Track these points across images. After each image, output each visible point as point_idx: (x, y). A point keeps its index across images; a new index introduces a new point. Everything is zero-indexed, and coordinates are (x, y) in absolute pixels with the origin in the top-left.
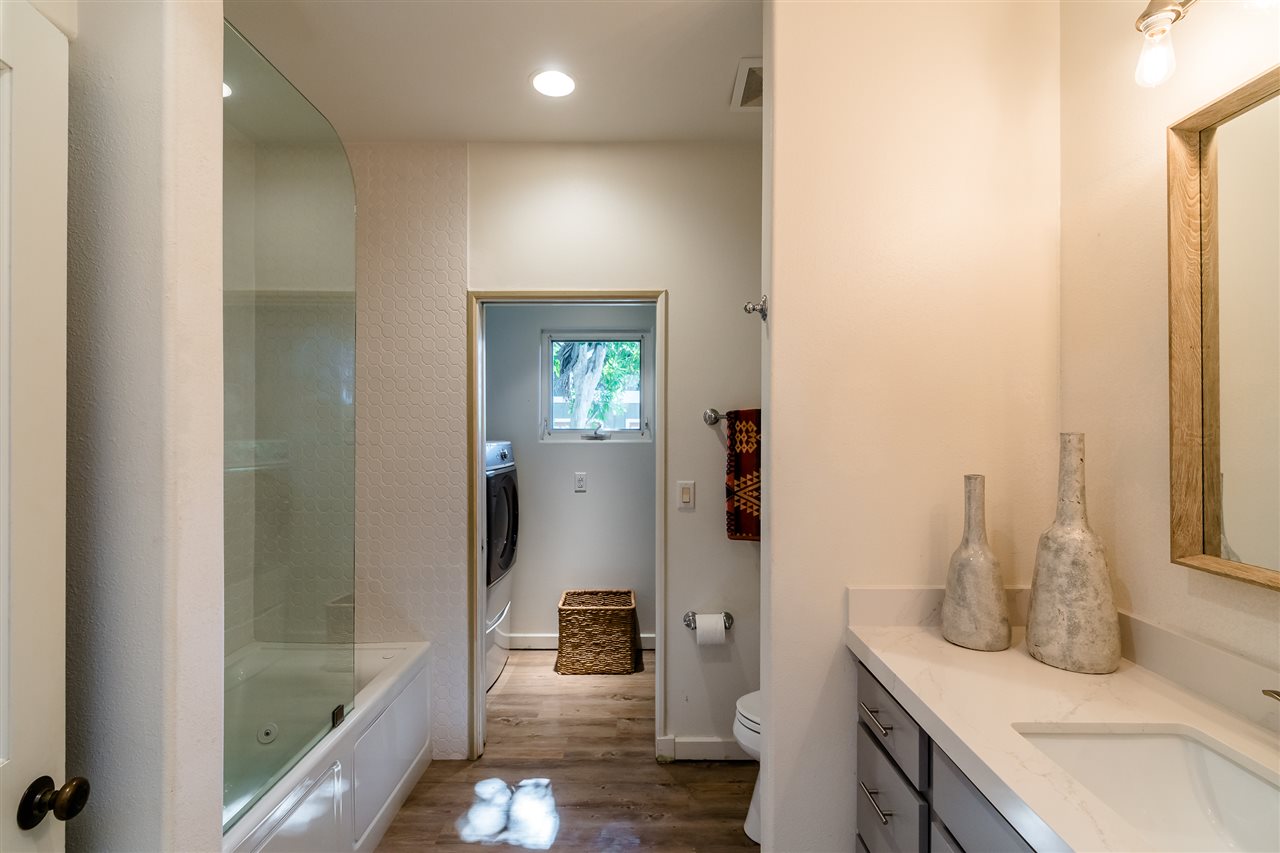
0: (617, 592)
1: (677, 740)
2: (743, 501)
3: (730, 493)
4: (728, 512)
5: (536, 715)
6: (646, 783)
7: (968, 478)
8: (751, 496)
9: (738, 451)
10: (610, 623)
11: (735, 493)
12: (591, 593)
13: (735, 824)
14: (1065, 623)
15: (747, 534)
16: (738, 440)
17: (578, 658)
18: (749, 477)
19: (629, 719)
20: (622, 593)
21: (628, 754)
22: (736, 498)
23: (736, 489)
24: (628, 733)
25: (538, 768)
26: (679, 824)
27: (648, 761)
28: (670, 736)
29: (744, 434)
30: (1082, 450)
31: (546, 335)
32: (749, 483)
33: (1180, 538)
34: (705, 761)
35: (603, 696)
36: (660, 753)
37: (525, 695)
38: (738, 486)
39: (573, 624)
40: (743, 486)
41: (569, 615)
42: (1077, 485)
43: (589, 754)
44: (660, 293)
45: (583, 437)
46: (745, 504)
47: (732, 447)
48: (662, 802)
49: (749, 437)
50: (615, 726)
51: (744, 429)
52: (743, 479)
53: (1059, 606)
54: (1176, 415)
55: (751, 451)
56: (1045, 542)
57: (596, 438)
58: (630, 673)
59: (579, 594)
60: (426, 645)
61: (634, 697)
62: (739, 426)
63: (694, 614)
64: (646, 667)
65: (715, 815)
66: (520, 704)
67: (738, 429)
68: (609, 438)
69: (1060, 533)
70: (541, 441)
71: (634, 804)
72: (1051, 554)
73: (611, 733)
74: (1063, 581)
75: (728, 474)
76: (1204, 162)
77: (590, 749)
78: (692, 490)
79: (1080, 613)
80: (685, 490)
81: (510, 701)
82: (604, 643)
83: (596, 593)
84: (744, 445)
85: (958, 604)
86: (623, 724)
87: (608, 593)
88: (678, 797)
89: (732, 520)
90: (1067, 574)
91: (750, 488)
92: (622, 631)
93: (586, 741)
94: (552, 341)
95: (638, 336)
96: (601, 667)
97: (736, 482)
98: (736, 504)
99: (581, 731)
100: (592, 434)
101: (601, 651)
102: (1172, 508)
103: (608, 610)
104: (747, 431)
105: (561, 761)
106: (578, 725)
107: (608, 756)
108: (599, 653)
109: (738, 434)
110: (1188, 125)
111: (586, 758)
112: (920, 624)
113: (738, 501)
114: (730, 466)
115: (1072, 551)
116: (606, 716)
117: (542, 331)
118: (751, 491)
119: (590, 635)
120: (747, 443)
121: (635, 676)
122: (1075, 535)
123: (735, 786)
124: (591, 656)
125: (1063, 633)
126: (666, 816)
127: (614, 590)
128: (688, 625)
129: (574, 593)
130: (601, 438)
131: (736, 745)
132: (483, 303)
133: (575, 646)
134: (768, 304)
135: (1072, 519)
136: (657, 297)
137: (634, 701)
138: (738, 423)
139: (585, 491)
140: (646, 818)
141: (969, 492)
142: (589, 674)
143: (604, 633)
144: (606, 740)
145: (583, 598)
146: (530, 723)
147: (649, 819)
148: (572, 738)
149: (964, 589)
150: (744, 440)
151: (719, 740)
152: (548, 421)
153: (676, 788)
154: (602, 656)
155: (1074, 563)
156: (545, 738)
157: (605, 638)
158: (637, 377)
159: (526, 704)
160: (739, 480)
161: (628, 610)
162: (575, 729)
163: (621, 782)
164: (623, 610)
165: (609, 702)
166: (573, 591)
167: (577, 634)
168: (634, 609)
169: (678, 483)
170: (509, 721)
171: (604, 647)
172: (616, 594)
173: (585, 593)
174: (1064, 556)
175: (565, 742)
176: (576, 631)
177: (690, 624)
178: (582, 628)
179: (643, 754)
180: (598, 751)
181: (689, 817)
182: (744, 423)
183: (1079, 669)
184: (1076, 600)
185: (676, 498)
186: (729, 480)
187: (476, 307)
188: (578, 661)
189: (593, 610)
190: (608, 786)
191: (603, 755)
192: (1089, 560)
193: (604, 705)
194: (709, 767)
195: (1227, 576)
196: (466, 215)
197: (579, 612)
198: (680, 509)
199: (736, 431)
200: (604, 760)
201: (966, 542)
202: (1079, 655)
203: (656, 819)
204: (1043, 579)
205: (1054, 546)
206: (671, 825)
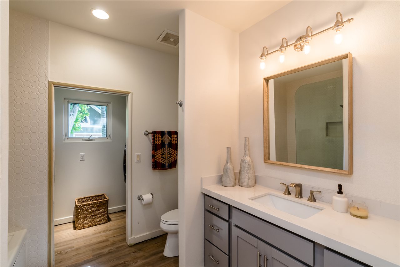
0: (98, 195)
1: (136, 237)
2: (157, 158)
3: (153, 156)
4: (152, 162)
5: (74, 247)
6: (128, 254)
7: (228, 148)
8: (160, 157)
9: (156, 143)
10: (99, 206)
11: (155, 156)
12: (87, 198)
13: (161, 255)
14: (247, 178)
15: (159, 168)
16: (156, 140)
17: (86, 222)
18: (159, 151)
19: (113, 237)
20: (100, 195)
21: (117, 248)
22: (155, 157)
23: (155, 155)
24: (115, 241)
25: (83, 264)
26: (144, 261)
27: (125, 247)
28: (133, 237)
29: (158, 138)
30: (249, 141)
31: (66, 101)
32: (159, 153)
33: (265, 158)
34: (145, 241)
35: (100, 233)
36: (130, 243)
37: (64, 242)
38: (156, 154)
39: (83, 210)
40: (157, 154)
41: (82, 207)
42: (248, 148)
43: (103, 253)
44: (130, 92)
45: (83, 140)
46: (158, 159)
47: (154, 142)
48: (136, 257)
49: (159, 139)
50: (108, 241)
51: (157, 137)
52: (157, 152)
53: (246, 174)
54: (265, 134)
55: (159, 143)
56: (242, 161)
57: (89, 140)
58: (107, 223)
59: (82, 199)
60: (25, 231)
61: (112, 230)
62: (156, 136)
63: (141, 196)
64: (111, 219)
65: (154, 254)
66: (64, 246)
67: (156, 137)
68: (94, 140)
69: (245, 159)
70: (64, 142)
71: (126, 262)
72: (244, 163)
73: (109, 243)
74: (246, 169)
75: (152, 150)
76: (268, 86)
77: (102, 251)
78: (140, 156)
79: (249, 175)
80: (138, 156)
81: (58, 246)
82: (96, 214)
83: (89, 197)
84: (158, 141)
85: (227, 177)
86: (111, 239)
87: (94, 196)
88: (141, 254)
89: (154, 164)
90: (247, 167)
91: (160, 154)
92: (104, 208)
93: (99, 249)
94: (69, 103)
95: (106, 104)
96: (96, 223)
97: (155, 153)
98: (155, 159)
99: (95, 246)
100: (88, 139)
101: (95, 217)
102: (264, 152)
103: (98, 202)
104: (158, 137)
105: (92, 258)
106: (93, 245)
107: (110, 251)
108: (94, 218)
109: (156, 138)
110: (266, 79)
111: (102, 254)
112: (216, 184)
113: (156, 158)
114: (153, 148)
115: (248, 162)
116: (104, 238)
117: (65, 99)
118: (160, 155)
119: (90, 212)
120: (159, 141)
121: (109, 223)
122: (248, 159)
123: (156, 245)
124: (91, 220)
125: (247, 180)
126: (139, 261)
127: (97, 195)
128: (139, 199)
129: (80, 199)
130: (91, 140)
131: (162, 231)
132: (55, 86)
133: (84, 218)
134: (183, 103)
135: (247, 156)
136: (129, 94)
137: (112, 231)
138: (156, 135)
139: (84, 160)
140: (132, 264)
141: (228, 151)
142: (90, 227)
143: (96, 210)
144: (107, 246)
145: (84, 200)
146: (72, 251)
147: (134, 264)
148: (93, 250)
149: (228, 173)
150: (158, 140)
151: (149, 233)
152: (67, 134)
153: (138, 252)
154: (96, 219)
155: (249, 165)
156: (81, 254)
157: (97, 212)
158: (105, 119)
159: (67, 245)
160: (156, 152)
161: (106, 200)
162: (93, 247)
163: (119, 257)
164: (104, 201)
165: (103, 234)
166: (79, 198)
167: (85, 213)
168: (108, 200)
169: (135, 154)
170: (61, 253)
171: (96, 216)
172: (97, 196)
173: (85, 198)
174: (247, 163)
175: (91, 252)
176: (85, 212)
177: (140, 199)
178: (87, 211)
179: (123, 246)
180: (106, 250)
181: (146, 258)
182: (157, 135)
183: (250, 187)
184: (249, 172)
185: (135, 159)
186: (153, 152)
187: (53, 88)
188: (86, 223)
189: (92, 203)
190: (115, 260)
191: (108, 251)
192: (251, 164)
193: (101, 235)
194: (146, 242)
195: (273, 163)
196: (48, 50)
197: (86, 205)
198: (136, 162)
199: (155, 137)
200: (109, 253)
201: (227, 163)
202: (250, 184)
203: (136, 263)
204: (242, 169)
205: (245, 162)
206: (142, 262)
